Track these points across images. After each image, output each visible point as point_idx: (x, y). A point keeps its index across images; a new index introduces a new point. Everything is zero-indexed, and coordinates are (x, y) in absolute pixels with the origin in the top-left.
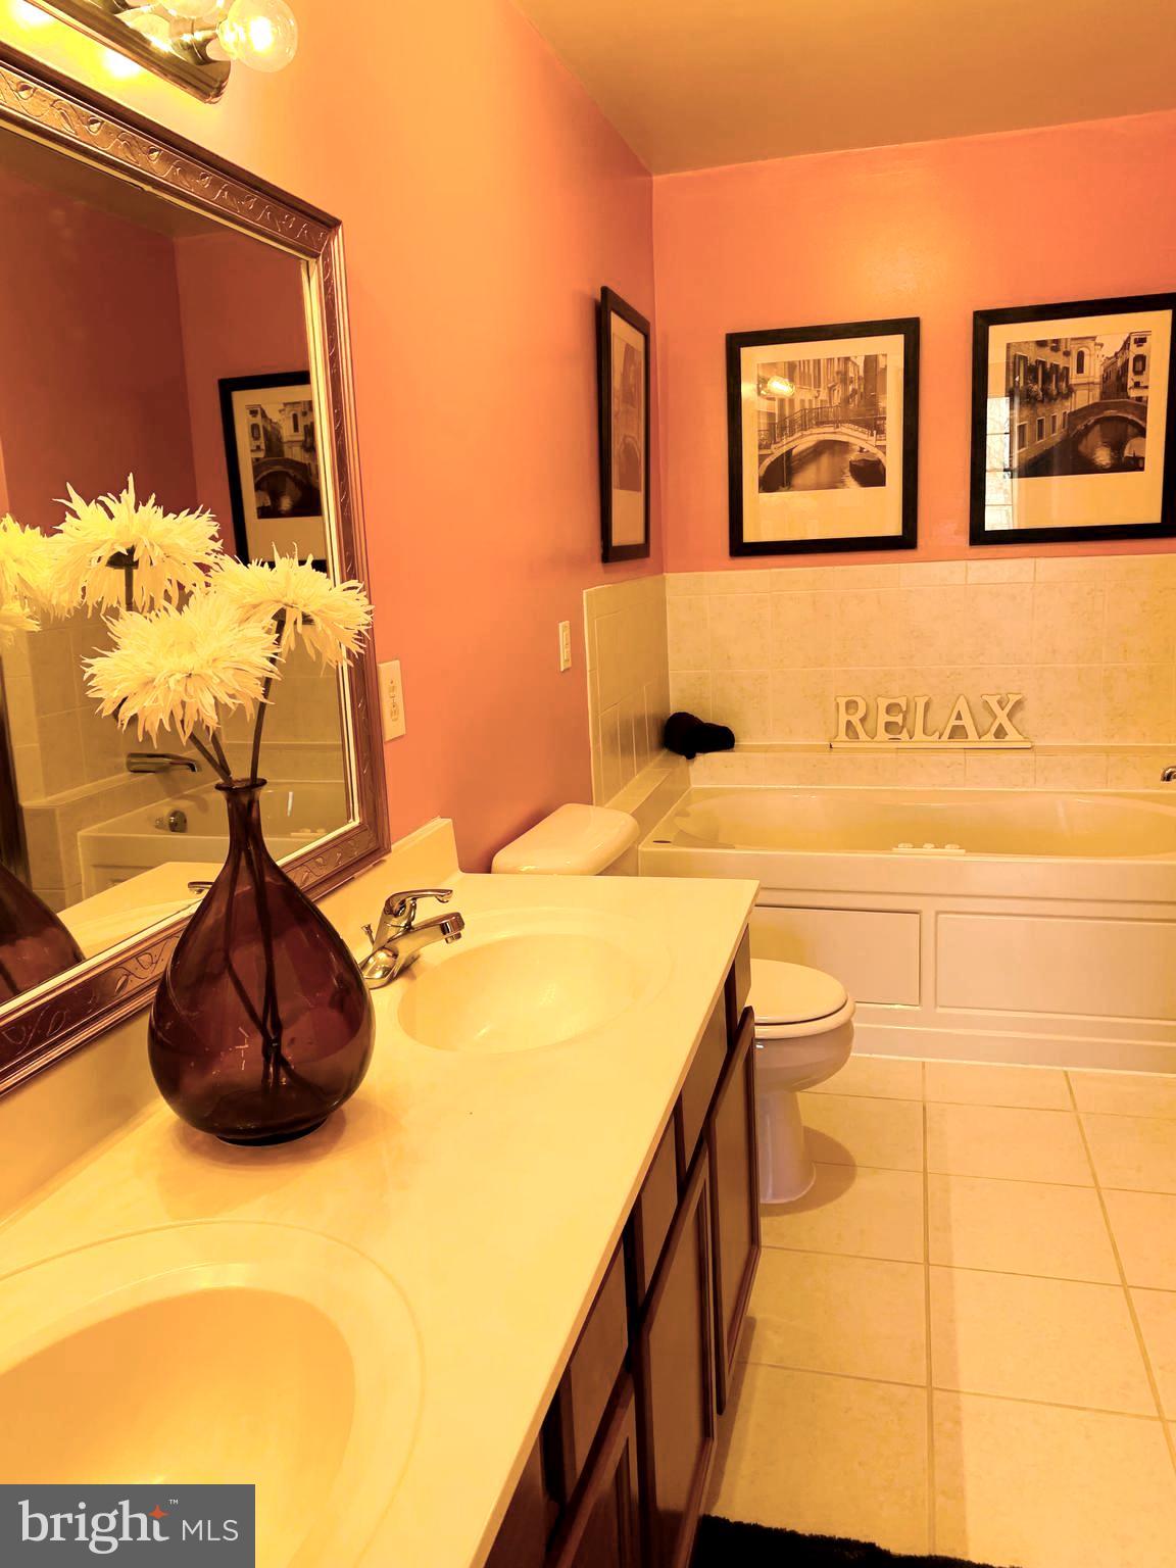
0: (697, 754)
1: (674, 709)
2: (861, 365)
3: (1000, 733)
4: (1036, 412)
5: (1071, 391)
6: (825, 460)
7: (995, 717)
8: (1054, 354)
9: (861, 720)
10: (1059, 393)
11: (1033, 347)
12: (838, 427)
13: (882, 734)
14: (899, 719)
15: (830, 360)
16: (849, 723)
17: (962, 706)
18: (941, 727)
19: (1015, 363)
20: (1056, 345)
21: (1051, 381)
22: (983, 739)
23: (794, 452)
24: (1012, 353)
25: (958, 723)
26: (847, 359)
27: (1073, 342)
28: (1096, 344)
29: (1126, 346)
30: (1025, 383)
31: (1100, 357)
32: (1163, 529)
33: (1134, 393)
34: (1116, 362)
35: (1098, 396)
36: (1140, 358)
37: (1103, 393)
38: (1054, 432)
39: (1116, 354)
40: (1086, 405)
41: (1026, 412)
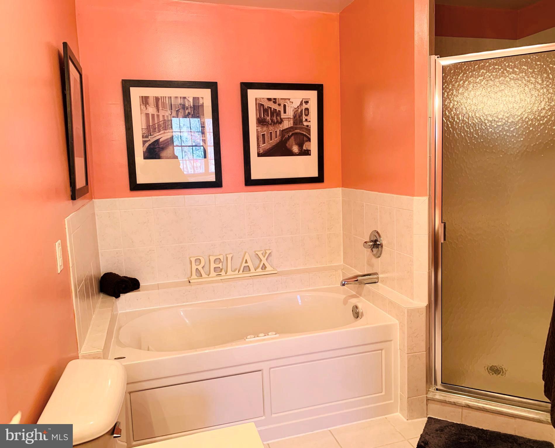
0: (121, 295)
1: (103, 271)
2: (192, 101)
3: (264, 267)
4: (269, 128)
5: (281, 122)
7: (261, 260)
8: (274, 104)
9: (202, 268)
10: (277, 121)
11: (267, 101)
13: (213, 274)
14: (220, 265)
15: (176, 97)
16: (197, 269)
17: (247, 257)
18: (239, 268)
19: (260, 106)
20: (275, 101)
21: (274, 116)
22: (257, 271)
23: (161, 140)
24: (258, 102)
25: (246, 265)
26: (185, 98)
27: (282, 100)
28: (290, 102)
29: (301, 104)
30: (264, 116)
31: (292, 107)
32: (319, 179)
33: (305, 124)
34: (298, 110)
35: (292, 124)
36: (307, 109)
37: (294, 123)
38: (276, 138)
39: (298, 107)
40: (288, 127)
41: (265, 129)
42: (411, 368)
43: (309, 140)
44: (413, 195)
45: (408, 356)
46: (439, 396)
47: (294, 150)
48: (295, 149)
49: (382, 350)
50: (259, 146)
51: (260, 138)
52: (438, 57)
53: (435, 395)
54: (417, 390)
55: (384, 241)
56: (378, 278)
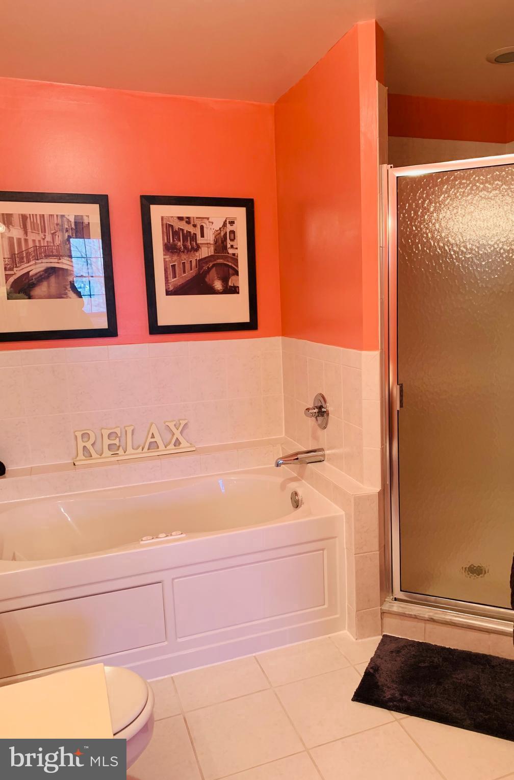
2: (73, 221)
3: (177, 443)
4: (180, 257)
5: (197, 248)
6: (53, 279)
7: (173, 434)
8: (187, 225)
9: (92, 445)
10: (192, 248)
11: (177, 220)
12: (60, 259)
13: (107, 453)
14: (117, 442)
15: (51, 216)
16: (85, 447)
17: (154, 430)
18: (143, 445)
19: (168, 228)
20: (188, 220)
21: (187, 241)
22: (168, 448)
23: (31, 274)
24: (165, 222)
25: (153, 440)
26: (63, 216)
27: (197, 220)
28: (209, 222)
29: (225, 225)
30: (173, 240)
31: (212, 229)
32: (251, 326)
33: (231, 251)
34: (220, 233)
35: (213, 251)
36: (233, 232)
37: (215, 250)
38: (191, 270)
39: (220, 229)
40: (207, 255)
41: (175, 258)
42: (359, 573)
43: (237, 273)
44: (360, 348)
45: (355, 557)
46: (396, 607)
47: (216, 287)
48: (218, 285)
49: (323, 550)
50: (168, 281)
51: (168, 270)
52: (391, 167)
53: (393, 606)
54: (369, 601)
55: (330, 407)
56: (324, 456)
